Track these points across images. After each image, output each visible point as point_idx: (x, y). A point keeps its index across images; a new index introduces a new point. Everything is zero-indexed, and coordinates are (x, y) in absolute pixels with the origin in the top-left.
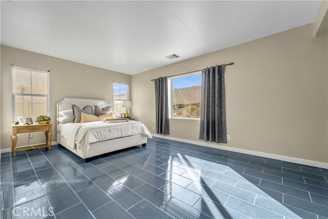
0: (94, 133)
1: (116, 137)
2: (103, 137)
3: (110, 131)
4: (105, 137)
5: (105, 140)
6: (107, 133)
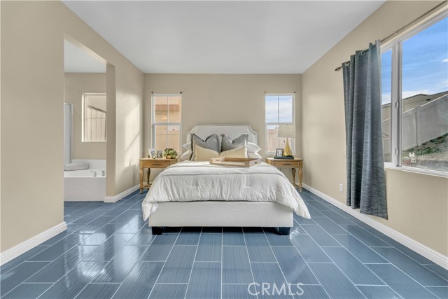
0: (165, 183)
1: (207, 197)
2: (181, 193)
3: (197, 185)
4: (184, 194)
5: (184, 199)
6: (191, 187)
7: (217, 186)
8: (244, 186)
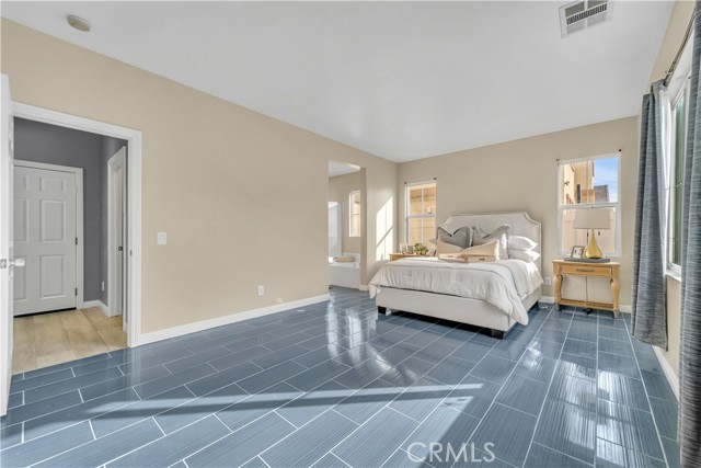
0: (386, 272)
6: (406, 277)
7: (427, 278)
8: (453, 281)
